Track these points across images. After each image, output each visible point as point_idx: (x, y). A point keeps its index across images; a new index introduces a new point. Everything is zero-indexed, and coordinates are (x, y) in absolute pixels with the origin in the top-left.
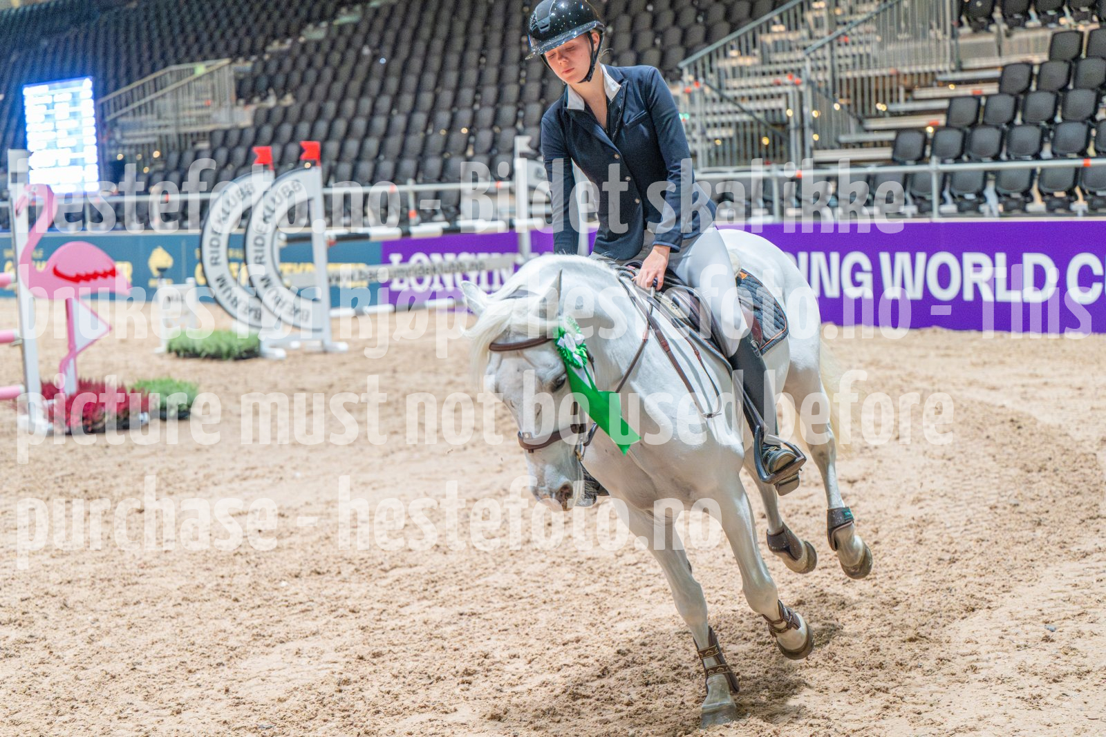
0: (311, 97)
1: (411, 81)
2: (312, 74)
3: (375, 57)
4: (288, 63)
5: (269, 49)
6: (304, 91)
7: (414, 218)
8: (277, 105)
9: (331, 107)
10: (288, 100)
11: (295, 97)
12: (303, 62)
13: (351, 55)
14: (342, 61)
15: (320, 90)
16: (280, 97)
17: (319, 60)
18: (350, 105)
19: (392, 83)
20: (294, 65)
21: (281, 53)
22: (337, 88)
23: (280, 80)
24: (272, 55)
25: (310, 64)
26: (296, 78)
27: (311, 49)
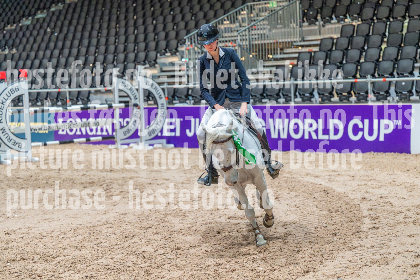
0: (24, 49)
1: (68, 43)
2: (24, 40)
3: (52, 33)
4: (14, 35)
5: (6, 28)
6: (21, 47)
7: (69, 103)
8: (9, 53)
9: (33, 54)
10: (14, 51)
11: (17, 50)
12: (21, 34)
13: (42, 32)
14: (38, 34)
15: (28, 47)
16: (11, 49)
17: (28, 33)
18: (41, 53)
19: (60, 44)
20: (17, 36)
21: (11, 30)
22: (36, 46)
23: (11, 42)
24: (7, 31)
25: (24, 35)
26: (18, 41)
27: (24, 29)
